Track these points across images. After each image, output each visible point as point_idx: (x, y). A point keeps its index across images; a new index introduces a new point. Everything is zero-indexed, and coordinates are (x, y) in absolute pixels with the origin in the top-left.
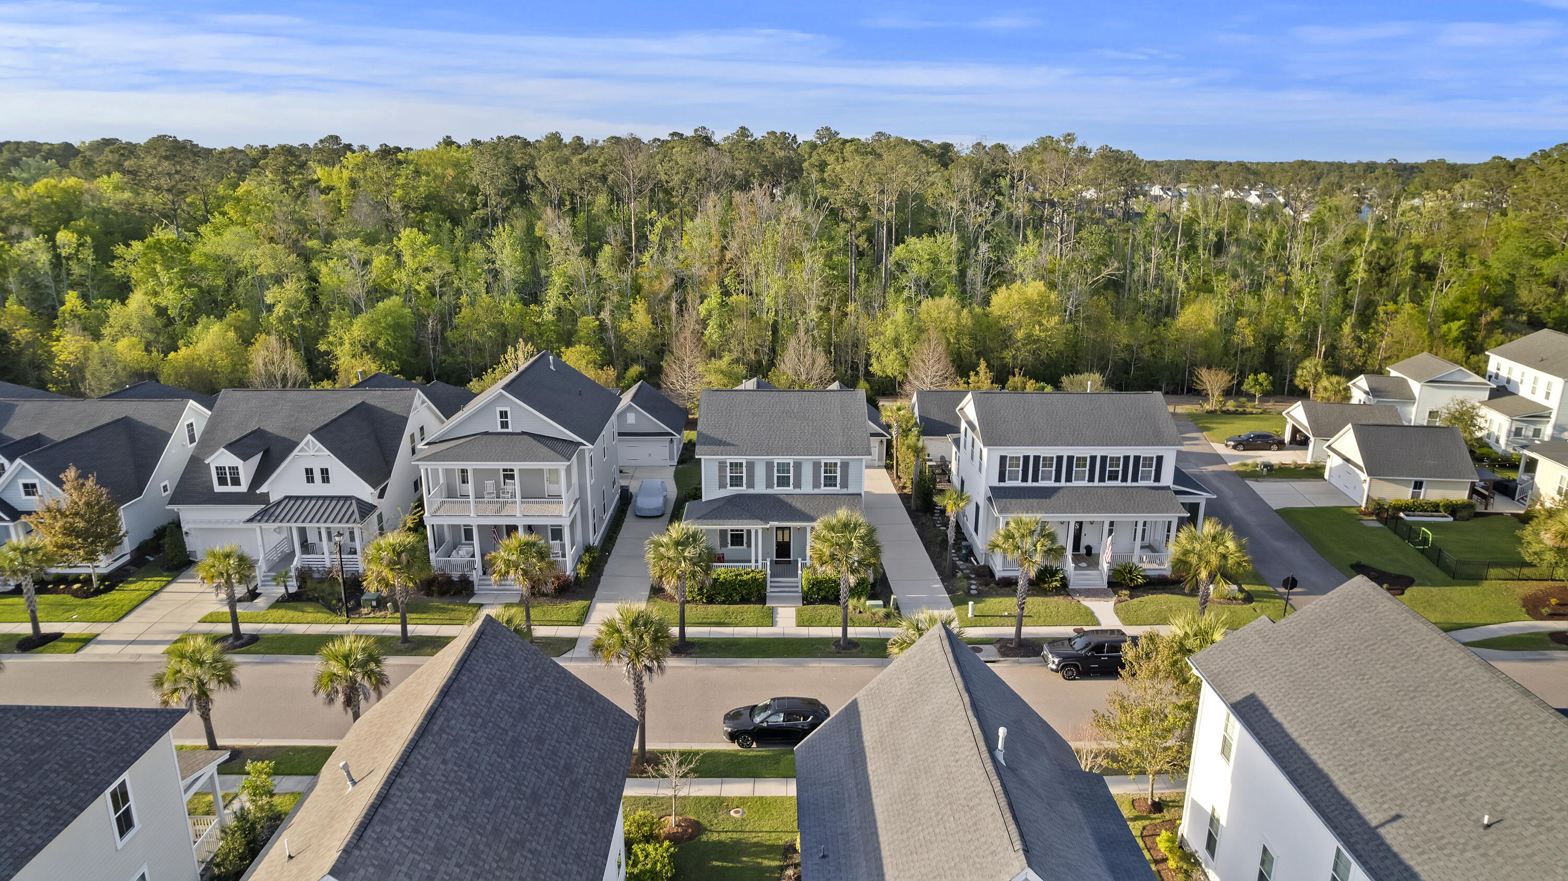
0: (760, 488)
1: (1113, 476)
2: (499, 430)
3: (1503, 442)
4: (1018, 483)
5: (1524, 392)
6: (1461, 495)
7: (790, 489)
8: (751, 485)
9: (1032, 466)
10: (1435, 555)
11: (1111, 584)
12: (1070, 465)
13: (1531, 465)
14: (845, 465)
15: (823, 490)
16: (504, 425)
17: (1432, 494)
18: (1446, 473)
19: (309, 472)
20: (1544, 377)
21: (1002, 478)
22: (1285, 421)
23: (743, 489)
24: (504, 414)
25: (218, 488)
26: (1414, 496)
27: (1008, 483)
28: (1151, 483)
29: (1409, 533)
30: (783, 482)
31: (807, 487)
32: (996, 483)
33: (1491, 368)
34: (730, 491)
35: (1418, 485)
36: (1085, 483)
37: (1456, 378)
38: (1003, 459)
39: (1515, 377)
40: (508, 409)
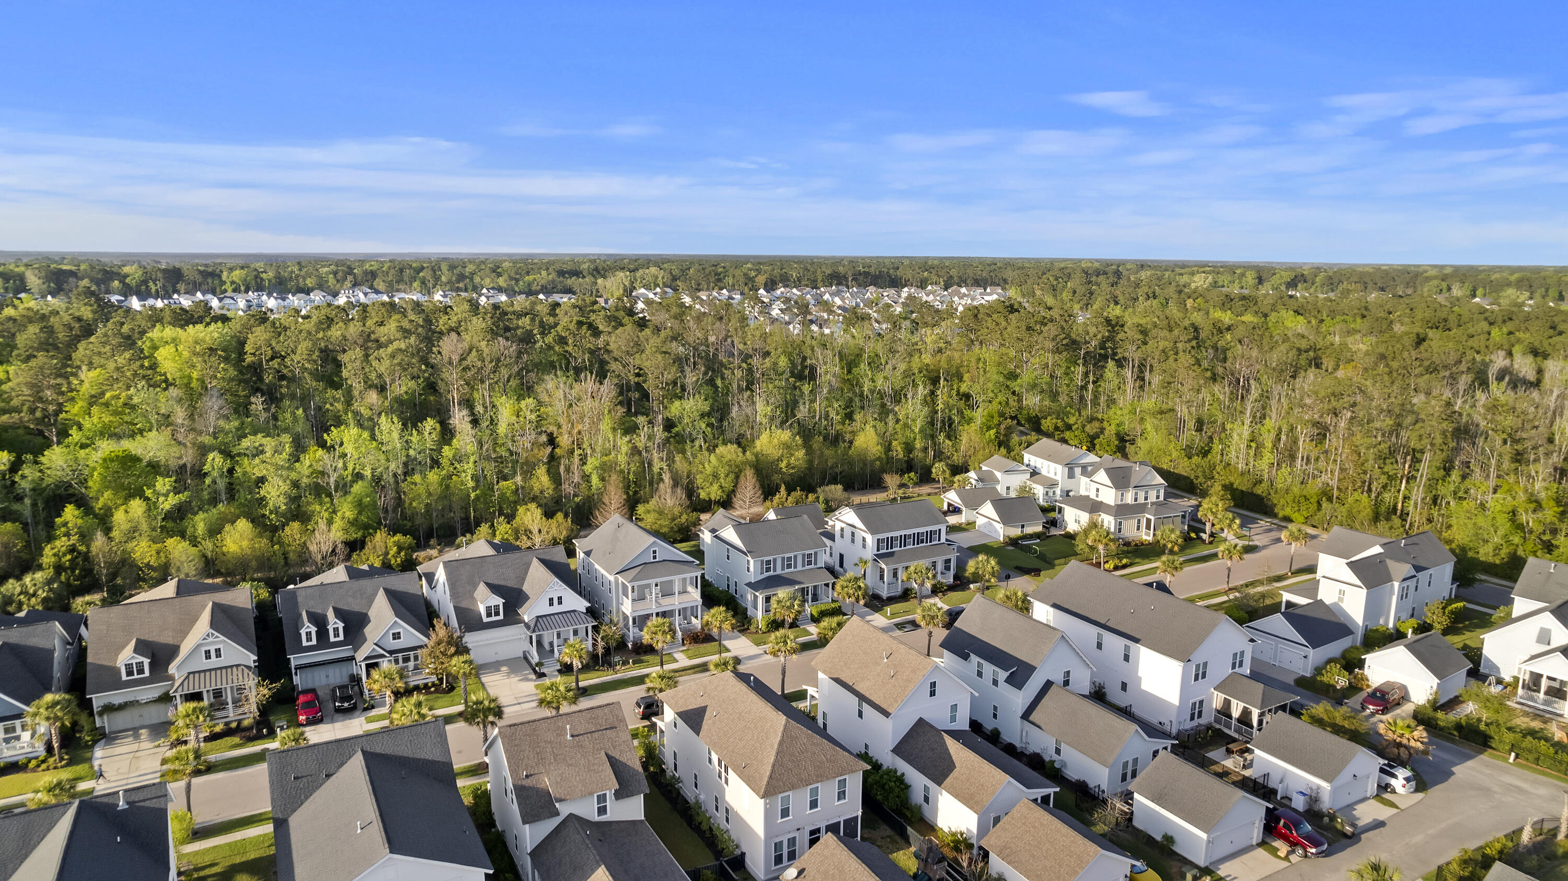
0: (779, 571)
1: (922, 542)
2: (652, 560)
3: (1041, 500)
4: (885, 551)
5: (1044, 472)
6: (1039, 529)
7: (792, 570)
8: (775, 570)
9: (891, 542)
10: (1042, 557)
11: (932, 592)
12: (904, 540)
13: (1060, 510)
14: (816, 554)
15: (807, 567)
16: (655, 557)
17: (1029, 530)
18: (1032, 520)
19: (551, 600)
20: (1053, 465)
21: (878, 550)
22: (943, 501)
23: (771, 573)
24: (655, 552)
25: (485, 620)
26: (1022, 532)
27: (881, 552)
28: (937, 542)
29: (1028, 549)
30: (789, 566)
31: (800, 568)
32: (876, 553)
33: (1026, 461)
34: (766, 574)
35: (1023, 526)
36: (911, 546)
37: (1016, 468)
38: (878, 540)
39: (1039, 466)
40: (657, 549)
